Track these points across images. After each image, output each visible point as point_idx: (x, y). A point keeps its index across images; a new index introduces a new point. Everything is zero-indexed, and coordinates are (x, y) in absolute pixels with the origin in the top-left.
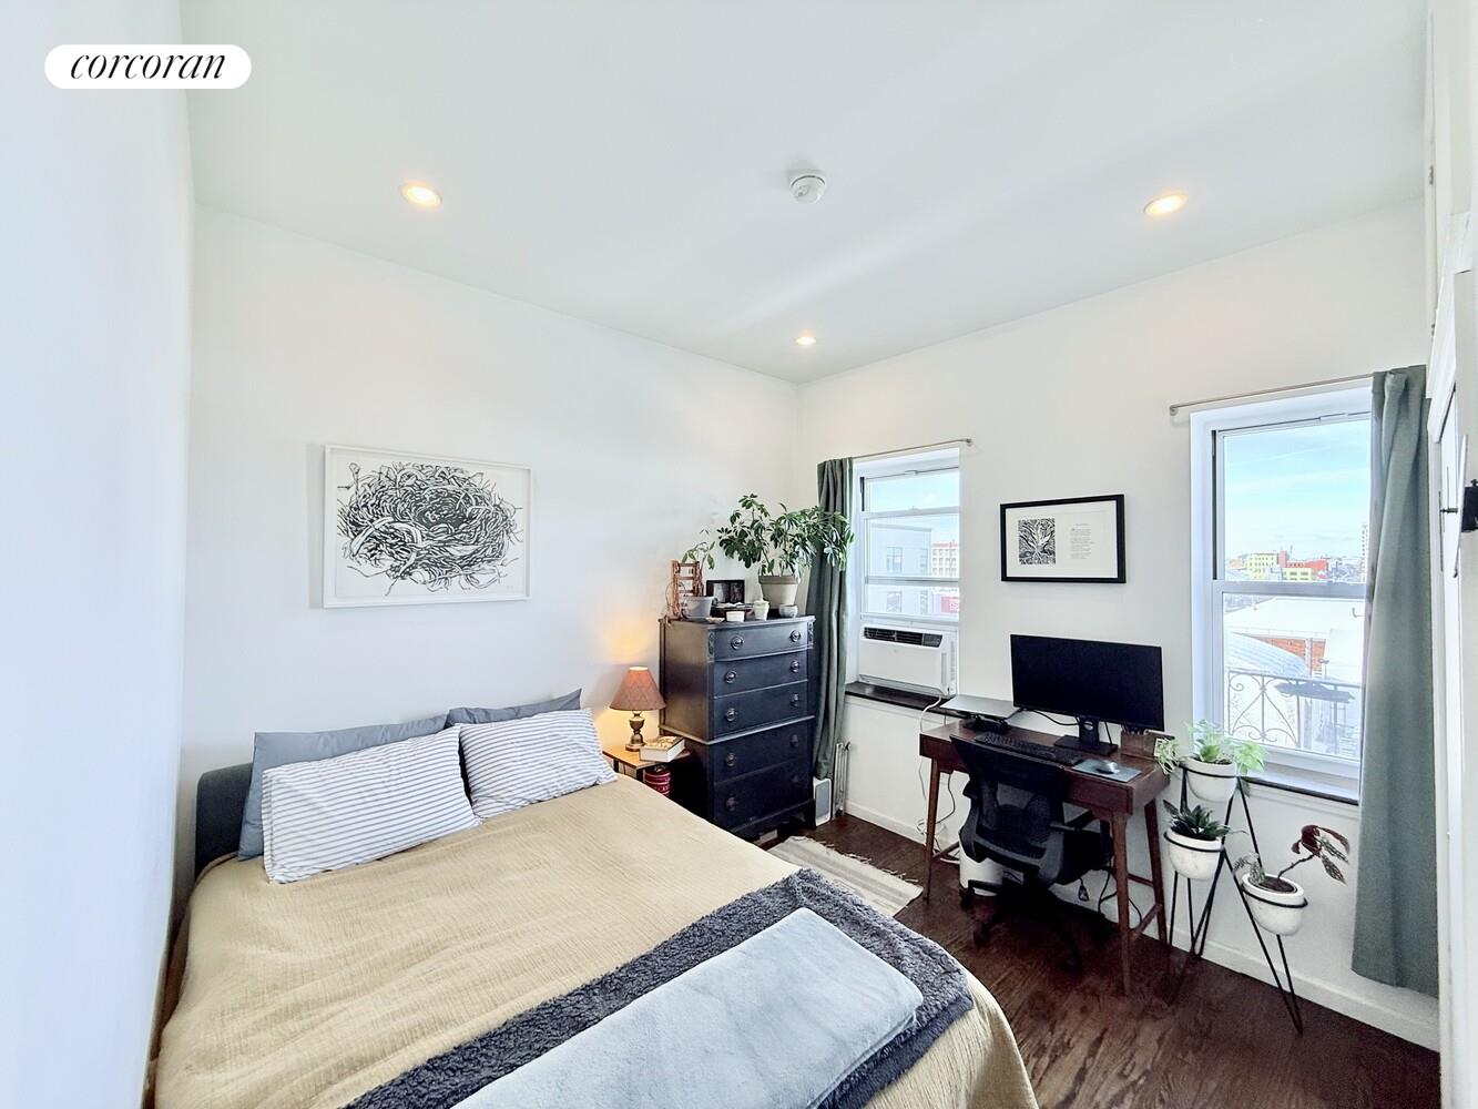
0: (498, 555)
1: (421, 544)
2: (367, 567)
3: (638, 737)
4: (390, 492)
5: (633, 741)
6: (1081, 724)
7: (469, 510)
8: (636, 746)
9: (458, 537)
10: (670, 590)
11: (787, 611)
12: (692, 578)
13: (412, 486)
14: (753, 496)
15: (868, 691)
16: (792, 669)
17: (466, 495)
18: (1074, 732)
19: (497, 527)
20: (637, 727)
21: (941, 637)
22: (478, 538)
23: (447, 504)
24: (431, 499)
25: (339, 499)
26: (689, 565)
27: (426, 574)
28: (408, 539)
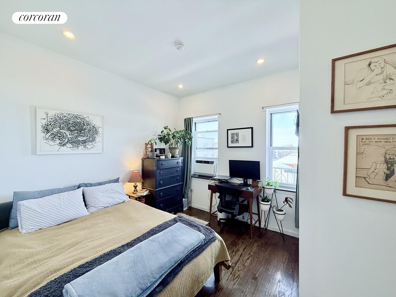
0: (94, 140)
1: (69, 136)
2: (51, 143)
3: (136, 190)
4: (59, 121)
5: (134, 191)
6: (244, 180)
7: (85, 127)
8: (135, 192)
9: (81, 135)
10: (145, 151)
11: (176, 156)
12: (151, 148)
13: (66, 119)
14: (167, 126)
15: (197, 176)
16: (177, 171)
17: (84, 123)
18: (242, 182)
19: (93, 132)
20: (135, 187)
21: (214, 162)
22: (87, 135)
23: (78, 125)
24: (72, 124)
25: (41, 122)
26: (150, 144)
27: (71, 146)
28: (65, 135)
